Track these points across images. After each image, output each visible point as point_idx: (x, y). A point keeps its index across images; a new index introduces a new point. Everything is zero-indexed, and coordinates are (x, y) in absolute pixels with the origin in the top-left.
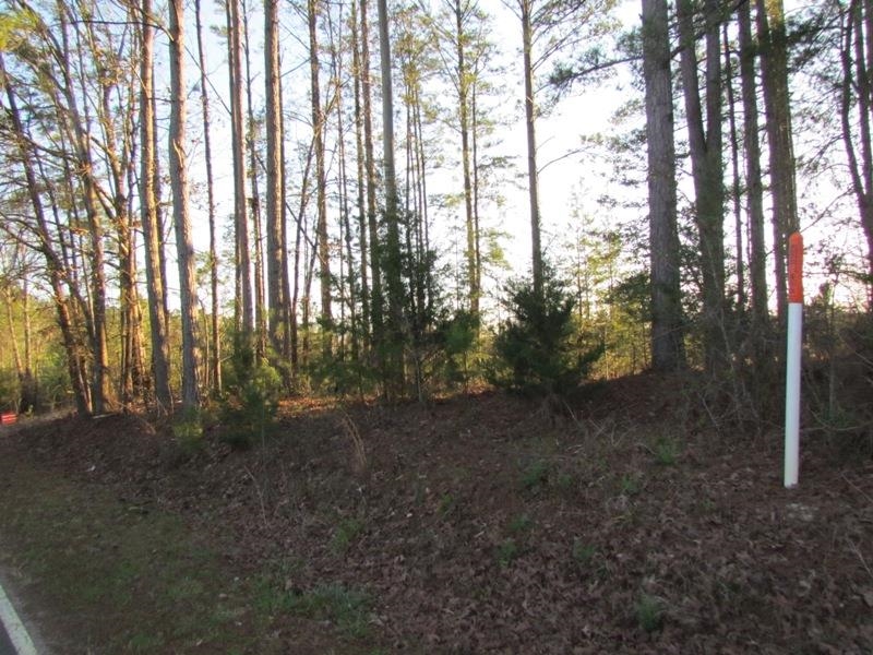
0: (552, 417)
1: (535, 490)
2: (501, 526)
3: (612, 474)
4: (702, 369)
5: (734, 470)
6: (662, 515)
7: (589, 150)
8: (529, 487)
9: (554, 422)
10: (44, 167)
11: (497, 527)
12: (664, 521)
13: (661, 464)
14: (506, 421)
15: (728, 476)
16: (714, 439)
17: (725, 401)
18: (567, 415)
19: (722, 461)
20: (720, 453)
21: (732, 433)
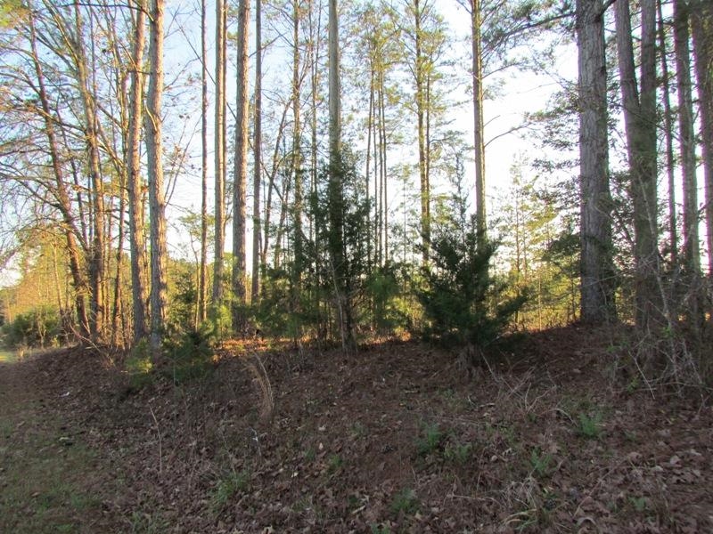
0: (470, 370)
1: (430, 459)
2: (384, 502)
3: (520, 447)
4: (633, 323)
5: (674, 450)
6: (579, 511)
7: (530, 126)
8: (423, 455)
9: (471, 376)
10: (67, 139)
11: (378, 503)
12: (580, 521)
13: (580, 436)
14: (423, 370)
15: (667, 461)
16: (648, 407)
17: (661, 362)
18: (485, 368)
19: (659, 437)
20: (656, 425)
21: (669, 399)
